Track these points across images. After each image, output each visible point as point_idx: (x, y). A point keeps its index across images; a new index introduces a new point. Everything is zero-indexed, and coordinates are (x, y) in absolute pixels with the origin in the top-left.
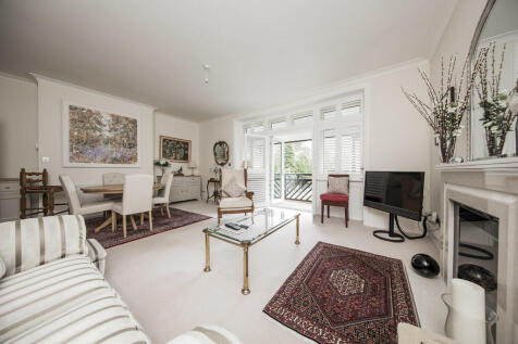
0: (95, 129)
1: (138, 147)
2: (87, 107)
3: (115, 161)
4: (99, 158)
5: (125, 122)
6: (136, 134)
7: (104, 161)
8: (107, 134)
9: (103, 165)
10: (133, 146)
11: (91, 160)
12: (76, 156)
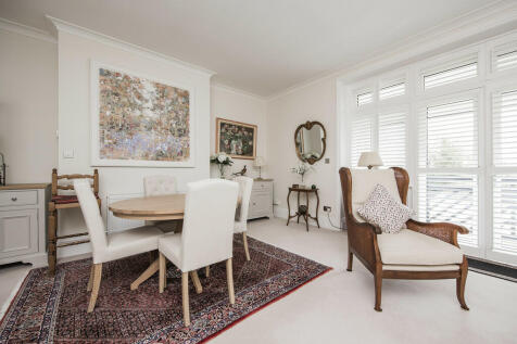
1: (190, 135)
3: (160, 156)
4: (139, 152)
5: (174, 95)
6: (187, 115)
7: (146, 157)
9: (144, 163)
10: (183, 133)
11: (129, 156)
12: (109, 148)
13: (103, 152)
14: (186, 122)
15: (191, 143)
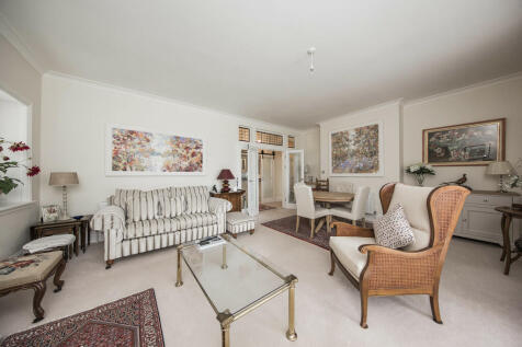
0: (344, 146)
1: (380, 154)
2: (339, 131)
3: (359, 170)
4: (347, 169)
5: (366, 131)
6: (377, 140)
7: (351, 172)
8: (353, 148)
9: (349, 175)
10: (374, 153)
11: (343, 171)
12: (335, 169)
13: (333, 172)
14: (376, 145)
15: (380, 160)
